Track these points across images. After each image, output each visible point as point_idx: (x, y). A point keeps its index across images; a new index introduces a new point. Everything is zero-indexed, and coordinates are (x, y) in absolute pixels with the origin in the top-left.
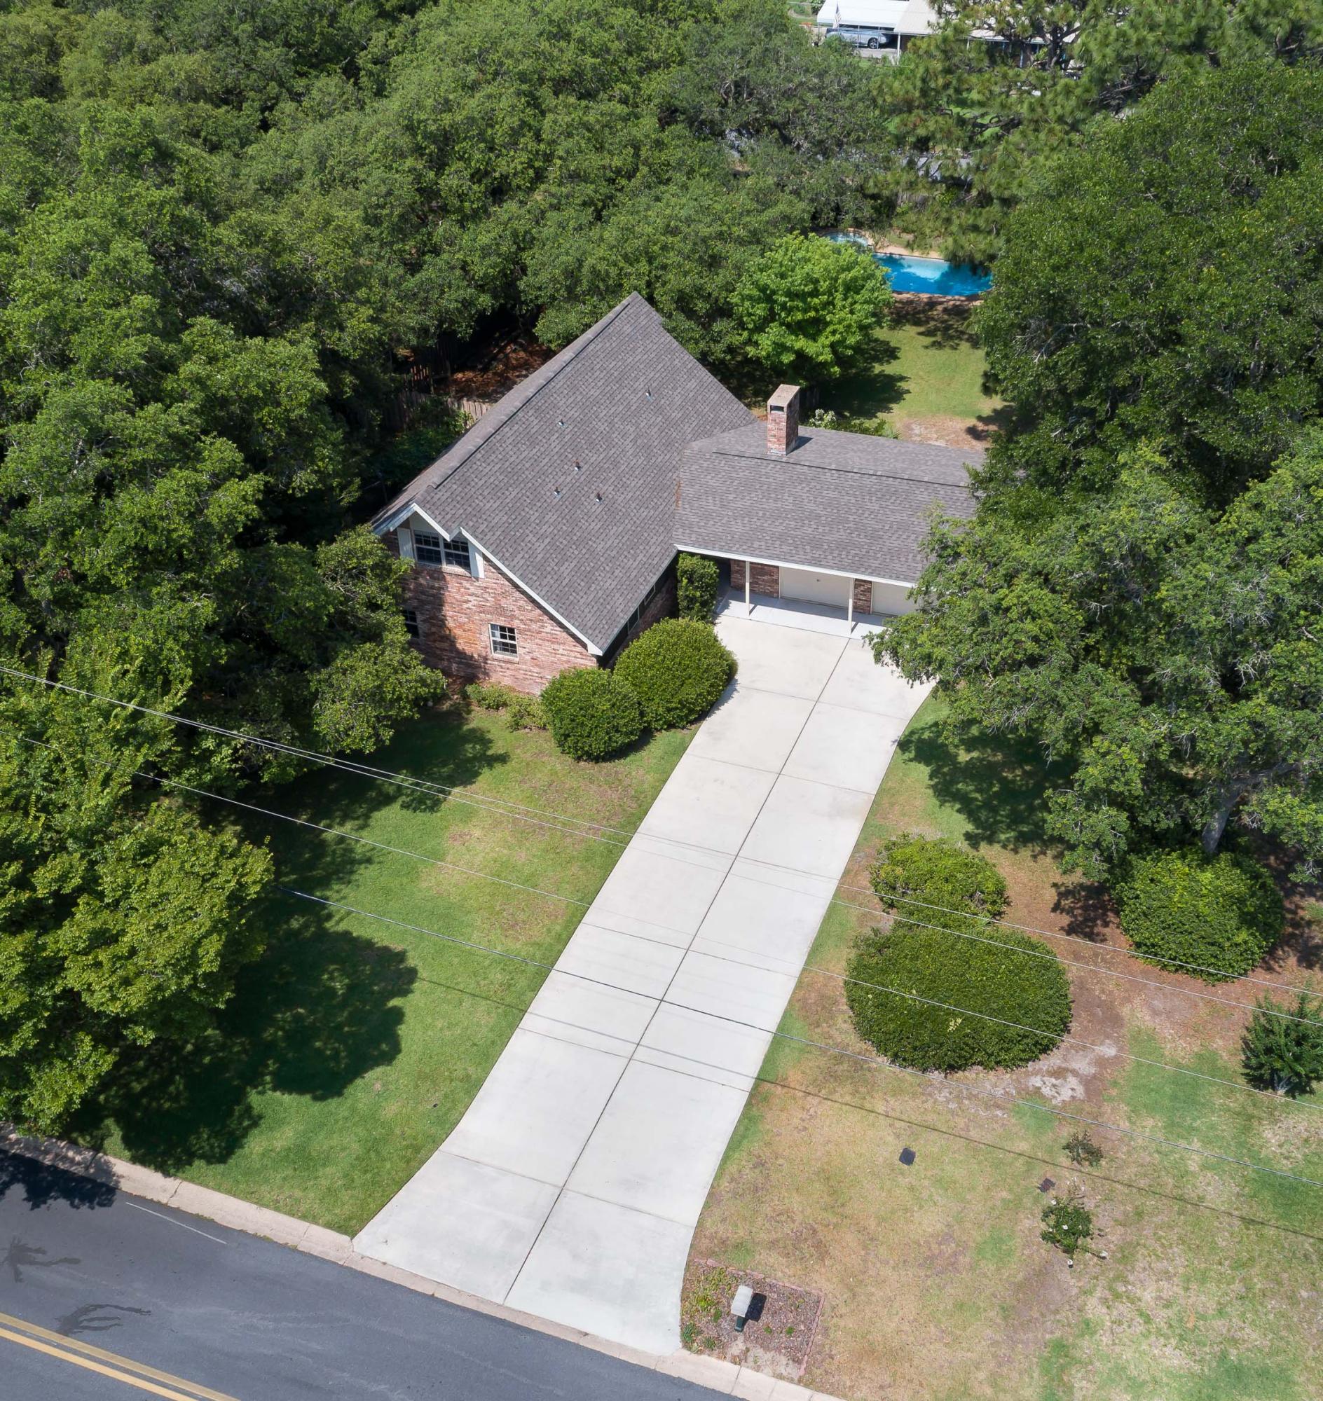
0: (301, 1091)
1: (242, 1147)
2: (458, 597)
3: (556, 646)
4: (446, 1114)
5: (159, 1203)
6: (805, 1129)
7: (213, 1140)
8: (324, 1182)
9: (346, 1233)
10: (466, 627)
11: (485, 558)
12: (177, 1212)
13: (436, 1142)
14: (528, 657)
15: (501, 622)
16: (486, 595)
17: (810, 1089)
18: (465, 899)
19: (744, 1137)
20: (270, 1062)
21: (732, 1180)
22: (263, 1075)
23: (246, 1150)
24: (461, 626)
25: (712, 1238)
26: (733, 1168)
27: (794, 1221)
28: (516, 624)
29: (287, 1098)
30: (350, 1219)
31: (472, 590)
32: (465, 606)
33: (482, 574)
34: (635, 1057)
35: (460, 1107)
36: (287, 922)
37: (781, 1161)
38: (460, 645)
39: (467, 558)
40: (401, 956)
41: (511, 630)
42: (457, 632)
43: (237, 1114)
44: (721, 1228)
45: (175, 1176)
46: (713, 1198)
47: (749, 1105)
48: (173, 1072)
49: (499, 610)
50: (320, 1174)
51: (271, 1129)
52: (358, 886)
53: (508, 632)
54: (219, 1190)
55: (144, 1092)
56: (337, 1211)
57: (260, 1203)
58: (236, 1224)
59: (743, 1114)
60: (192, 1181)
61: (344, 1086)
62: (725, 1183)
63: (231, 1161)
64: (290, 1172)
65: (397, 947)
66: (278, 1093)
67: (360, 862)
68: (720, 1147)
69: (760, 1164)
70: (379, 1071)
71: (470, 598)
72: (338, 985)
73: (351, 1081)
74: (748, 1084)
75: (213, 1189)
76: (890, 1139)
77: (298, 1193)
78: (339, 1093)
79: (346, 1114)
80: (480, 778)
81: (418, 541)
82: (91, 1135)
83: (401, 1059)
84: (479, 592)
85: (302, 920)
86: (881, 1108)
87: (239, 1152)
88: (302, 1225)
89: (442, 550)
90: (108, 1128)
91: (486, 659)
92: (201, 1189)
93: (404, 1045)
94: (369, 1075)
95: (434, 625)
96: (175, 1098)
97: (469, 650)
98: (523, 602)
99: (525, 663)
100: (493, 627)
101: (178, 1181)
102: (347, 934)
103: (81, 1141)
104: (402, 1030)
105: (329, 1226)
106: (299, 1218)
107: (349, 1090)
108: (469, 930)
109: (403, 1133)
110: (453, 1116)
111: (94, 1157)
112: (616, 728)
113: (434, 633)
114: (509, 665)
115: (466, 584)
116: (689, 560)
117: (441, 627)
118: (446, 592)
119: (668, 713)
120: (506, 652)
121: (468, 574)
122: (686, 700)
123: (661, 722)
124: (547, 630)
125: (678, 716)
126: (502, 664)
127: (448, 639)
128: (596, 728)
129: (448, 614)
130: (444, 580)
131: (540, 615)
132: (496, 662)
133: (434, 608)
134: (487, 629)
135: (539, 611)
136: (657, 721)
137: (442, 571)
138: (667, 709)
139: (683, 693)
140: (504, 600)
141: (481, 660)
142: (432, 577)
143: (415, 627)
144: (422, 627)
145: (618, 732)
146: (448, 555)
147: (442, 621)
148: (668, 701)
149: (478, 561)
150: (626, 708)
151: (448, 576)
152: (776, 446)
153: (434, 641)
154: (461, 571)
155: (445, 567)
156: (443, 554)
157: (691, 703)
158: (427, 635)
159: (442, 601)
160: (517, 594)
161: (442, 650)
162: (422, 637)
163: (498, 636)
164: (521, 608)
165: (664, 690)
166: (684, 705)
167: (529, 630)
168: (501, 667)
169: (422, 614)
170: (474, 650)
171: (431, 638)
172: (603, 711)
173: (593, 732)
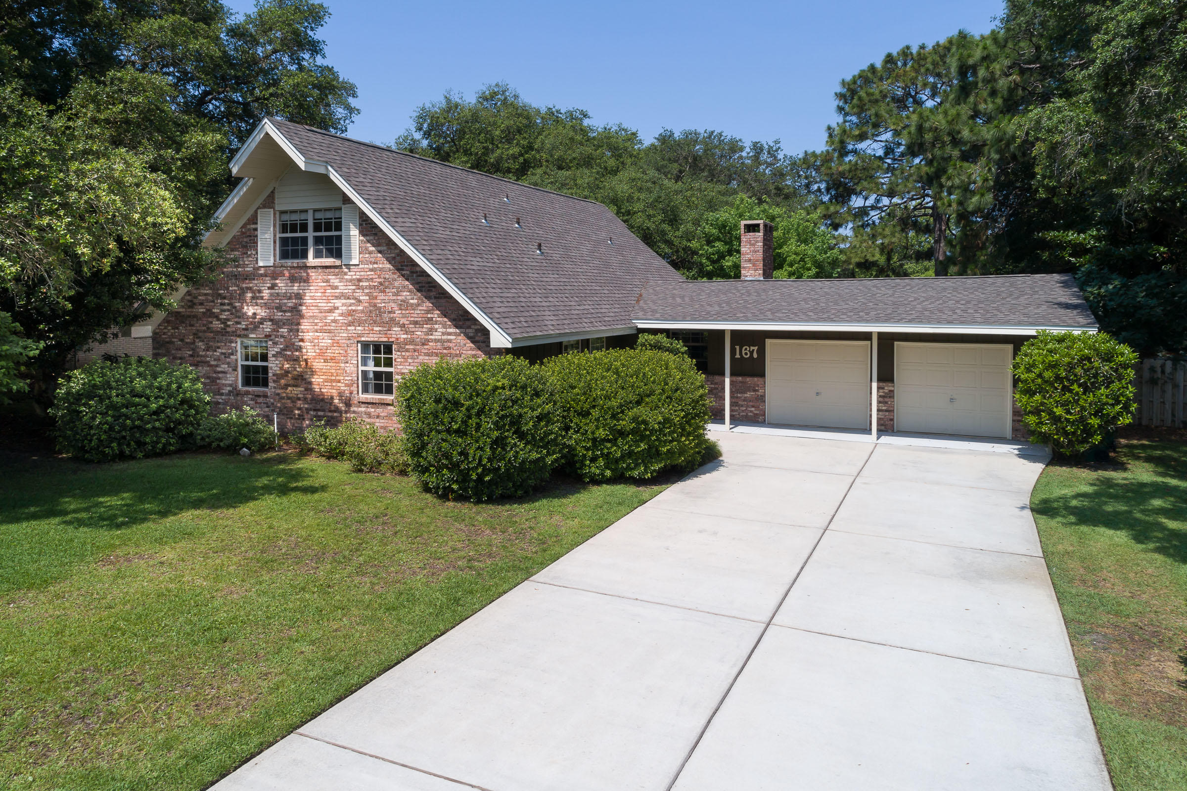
2: (323, 305)
10: (329, 354)
11: (368, 228)
15: (377, 335)
16: (359, 294)
24: (321, 353)
28: (397, 334)
31: (342, 288)
32: (330, 317)
33: (356, 259)
39: (339, 239)
41: (388, 349)
42: (318, 365)
49: (375, 314)
53: (382, 352)
71: (338, 303)
81: (284, 228)
84: (350, 289)
89: (311, 234)
91: (348, 404)
95: (288, 359)
97: (327, 391)
98: (409, 294)
100: (365, 346)
112: (516, 422)
113: (287, 372)
114: (379, 410)
115: (334, 280)
116: (651, 337)
117: (297, 360)
118: (308, 300)
119: (614, 442)
120: (378, 390)
121: (338, 262)
122: (645, 422)
123: (601, 462)
124: (437, 335)
125: (630, 454)
126: (371, 410)
127: (302, 379)
128: (478, 414)
129: (308, 336)
130: (307, 280)
131: (428, 312)
132: (362, 409)
133: (290, 331)
134: (355, 353)
135: (428, 304)
136: (594, 460)
137: (306, 267)
138: (612, 430)
139: (641, 411)
140: (381, 296)
141: (342, 406)
142: (293, 279)
143: (265, 369)
144: (274, 365)
145: (521, 435)
146: (318, 241)
147: (300, 349)
148: (614, 416)
149: (353, 235)
150: (537, 394)
151: (313, 274)
152: (751, 273)
153: (287, 386)
154: (330, 261)
155: (311, 260)
156: (311, 241)
157: (653, 431)
158: (278, 377)
159: (302, 316)
160: (400, 282)
161: (294, 400)
162: (271, 384)
163: (371, 363)
164: (404, 305)
165: (608, 397)
166: (640, 431)
167: (412, 342)
168: (369, 415)
169: (275, 343)
170: (334, 392)
171: (283, 382)
172: (496, 388)
173: (473, 422)
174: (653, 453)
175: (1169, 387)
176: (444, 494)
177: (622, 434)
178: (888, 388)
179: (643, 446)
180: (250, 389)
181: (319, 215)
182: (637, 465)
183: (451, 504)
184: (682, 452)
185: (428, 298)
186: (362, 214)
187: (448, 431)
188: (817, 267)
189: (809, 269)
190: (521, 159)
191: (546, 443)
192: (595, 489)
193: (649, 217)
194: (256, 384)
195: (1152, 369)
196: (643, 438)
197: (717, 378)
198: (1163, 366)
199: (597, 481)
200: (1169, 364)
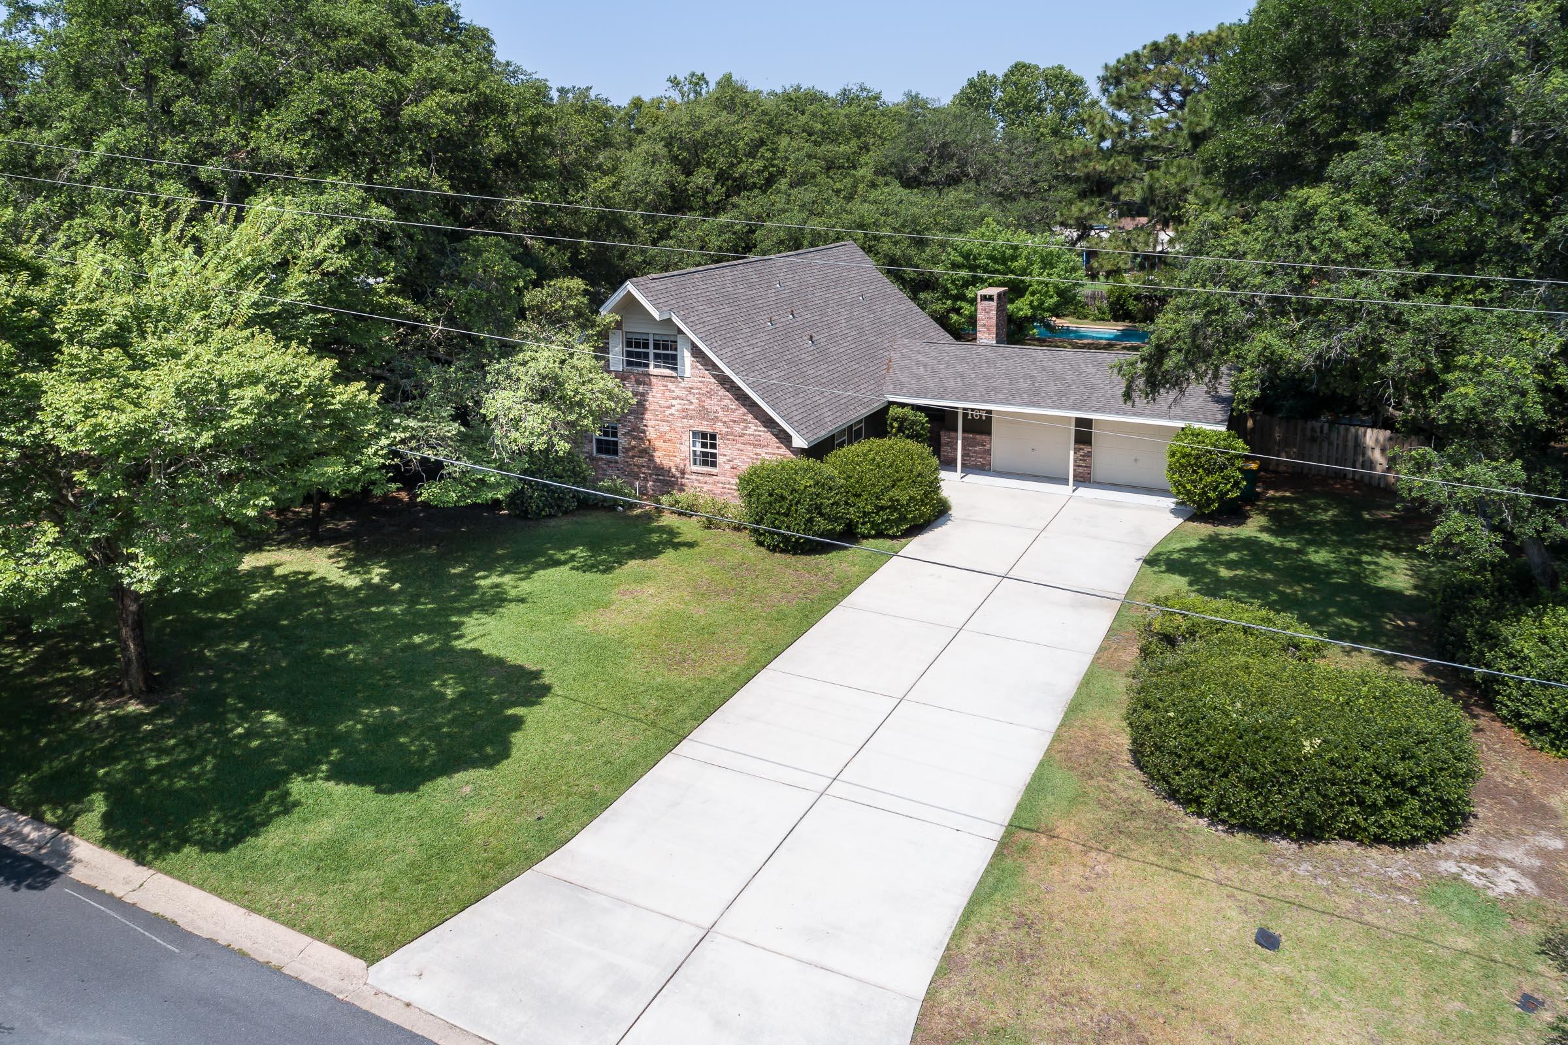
0: (361, 782)
1: (257, 835)
2: (663, 402)
3: (758, 450)
4: (551, 829)
5: (111, 895)
6: (1091, 889)
7: (221, 825)
8: (353, 887)
9: (362, 957)
10: (667, 437)
11: (697, 352)
12: (131, 910)
13: (530, 860)
14: (728, 467)
15: (704, 427)
16: (691, 397)
17: (1092, 843)
18: (625, 638)
19: (996, 889)
20: (335, 751)
21: (980, 941)
22: (320, 763)
23: (260, 840)
24: (661, 436)
25: (952, 1017)
26: (980, 926)
27: (1093, 1007)
28: (719, 428)
29: (341, 788)
30: (376, 938)
31: (677, 392)
32: (668, 412)
33: (688, 373)
34: (829, 791)
35: (574, 825)
36: (410, 637)
37: (1057, 924)
38: (659, 457)
39: (674, 357)
40: (537, 675)
41: (713, 437)
42: (658, 444)
43: (267, 799)
44: (968, 1002)
45: (149, 865)
46: (949, 963)
47: (998, 855)
48: (206, 752)
49: (704, 412)
50: (352, 877)
51: (305, 820)
52: (501, 617)
53: (708, 439)
54: (201, 887)
55: (158, 769)
56: (360, 926)
57: (252, 908)
58: (204, 930)
59: (991, 864)
60: (169, 873)
61: (422, 782)
62: (969, 944)
63: (234, 852)
64: (310, 871)
65: (531, 667)
66: (331, 783)
67: (511, 601)
68: (959, 900)
69: (1024, 923)
70: (473, 774)
71: (674, 402)
72: (449, 692)
73: (432, 778)
74: (997, 833)
75: (194, 884)
76: (1233, 913)
77: (311, 897)
78: (413, 789)
79: (414, 814)
80: (662, 556)
81: (629, 344)
82: (65, 810)
83: (505, 766)
84: (684, 393)
85: (426, 637)
86: (1207, 873)
87: (250, 841)
88: (300, 940)
89: (651, 351)
90: (92, 802)
91: (683, 473)
92: (177, 883)
93: (515, 753)
94: (459, 777)
95: (634, 438)
96: (195, 778)
97: (667, 463)
98: (728, 400)
99: (724, 475)
100: (695, 434)
101: (152, 872)
102: (476, 653)
103: (49, 817)
104: (517, 737)
105: (339, 945)
106: (301, 931)
107: (426, 788)
108: (625, 661)
109: (486, 844)
110: (564, 833)
111: (54, 836)
112: (818, 508)
113: (634, 447)
114: (707, 479)
115: (671, 386)
116: (900, 410)
117: (641, 439)
118: (650, 398)
119: (877, 514)
120: (705, 463)
121: (674, 374)
122: (897, 500)
123: (869, 525)
124: (750, 431)
125: (888, 520)
126: (700, 477)
127: (647, 453)
128: (796, 504)
129: (650, 423)
130: (650, 384)
131: (744, 415)
132: (694, 477)
133: (636, 418)
134: (688, 438)
135: (743, 410)
136: (864, 524)
137: (648, 375)
138: (876, 506)
139: (895, 493)
140: (708, 401)
141: (678, 475)
142: (639, 382)
143: (616, 443)
144: (623, 442)
145: (821, 514)
146: (657, 356)
147: (644, 432)
148: (877, 498)
149: (686, 358)
150: (831, 489)
151: (654, 380)
152: (986, 335)
153: (633, 457)
154: (667, 372)
155: (652, 370)
156: (651, 356)
157: (902, 506)
158: (627, 450)
159: (646, 409)
160: (723, 392)
161: (640, 466)
162: (621, 454)
163: (699, 445)
164: (725, 408)
165: (873, 485)
166: (894, 506)
167: (732, 434)
168: (699, 481)
169: (624, 426)
170: (672, 464)
171: (630, 454)
172: (806, 487)
173: (793, 509)
174: (902, 519)
175: (1325, 445)
176: (774, 549)
177: (883, 508)
178: (1087, 449)
179: (896, 515)
180: (604, 456)
181: (657, 338)
182: (892, 527)
183: (778, 555)
184: (922, 516)
185: (744, 405)
186: (693, 343)
187: (778, 513)
188: (1059, 295)
189: (1051, 297)
190: (766, 174)
191: (836, 519)
192: (864, 542)
193: (896, 243)
194: (608, 452)
195: (1313, 430)
196: (896, 510)
197: (952, 434)
198: (1322, 428)
199: (865, 537)
200: (1326, 426)
